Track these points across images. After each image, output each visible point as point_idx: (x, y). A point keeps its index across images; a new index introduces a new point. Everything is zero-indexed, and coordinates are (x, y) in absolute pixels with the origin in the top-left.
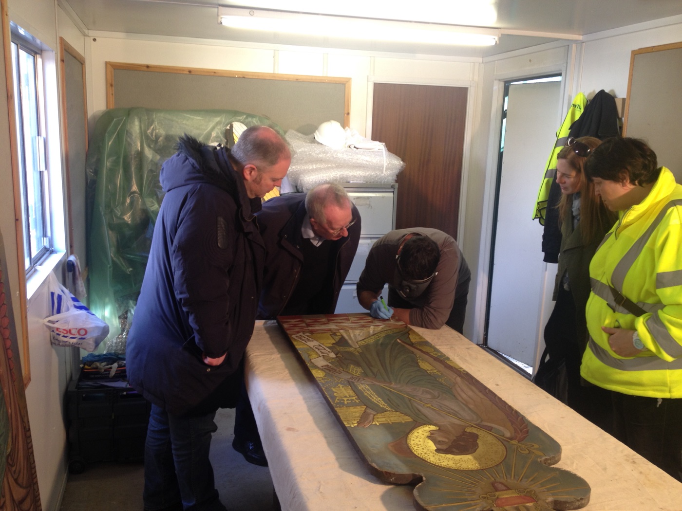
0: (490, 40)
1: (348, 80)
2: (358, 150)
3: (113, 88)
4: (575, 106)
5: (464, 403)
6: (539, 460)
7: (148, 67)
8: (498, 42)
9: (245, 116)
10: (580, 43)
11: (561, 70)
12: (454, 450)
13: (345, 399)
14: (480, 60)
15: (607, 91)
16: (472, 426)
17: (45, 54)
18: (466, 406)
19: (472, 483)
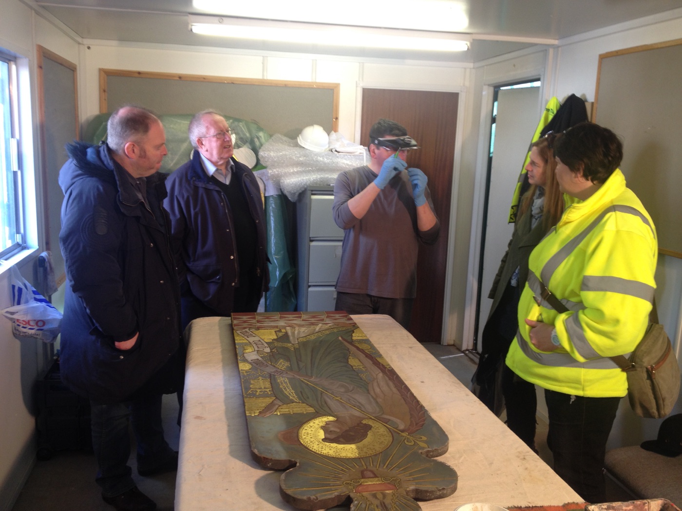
0: (462, 46)
1: (337, 86)
2: (340, 153)
3: (106, 93)
4: (548, 110)
5: (375, 396)
6: (420, 451)
7: (139, 73)
8: (470, 47)
9: (231, 121)
10: (555, 47)
11: (540, 75)
12: (341, 439)
13: (259, 391)
14: (471, 65)
15: (578, 95)
16: (371, 418)
17: (19, 61)
18: (375, 399)
19: (342, 470)
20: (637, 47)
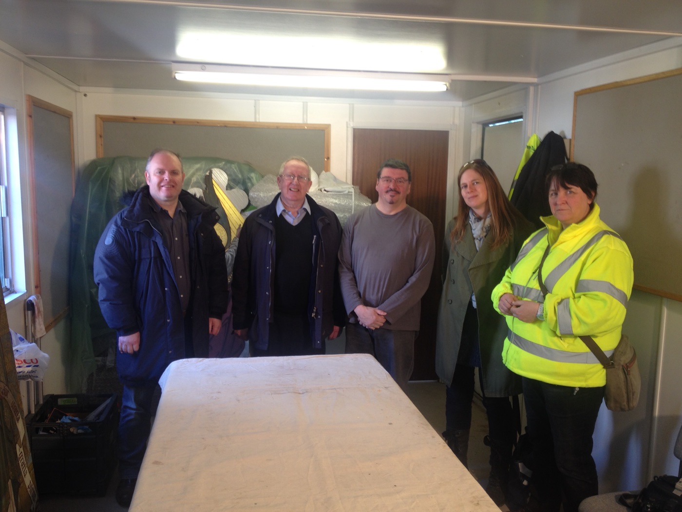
0: (441, 86)
2: (329, 193)
3: (102, 139)
4: (529, 147)
7: (134, 118)
8: (449, 88)
9: (223, 163)
10: (535, 85)
11: (522, 113)
14: (460, 104)
15: (557, 132)
17: (7, 111)
20: (609, 84)
